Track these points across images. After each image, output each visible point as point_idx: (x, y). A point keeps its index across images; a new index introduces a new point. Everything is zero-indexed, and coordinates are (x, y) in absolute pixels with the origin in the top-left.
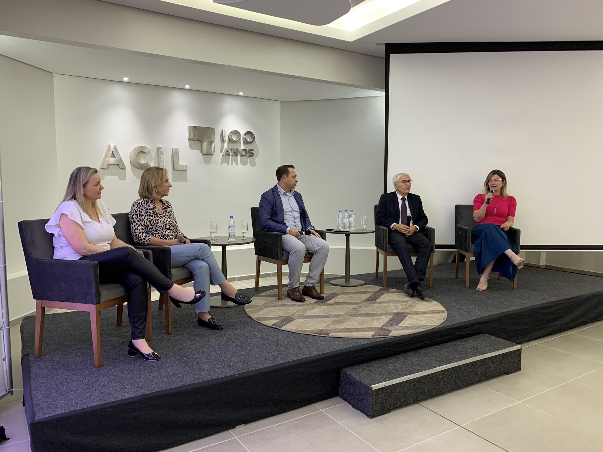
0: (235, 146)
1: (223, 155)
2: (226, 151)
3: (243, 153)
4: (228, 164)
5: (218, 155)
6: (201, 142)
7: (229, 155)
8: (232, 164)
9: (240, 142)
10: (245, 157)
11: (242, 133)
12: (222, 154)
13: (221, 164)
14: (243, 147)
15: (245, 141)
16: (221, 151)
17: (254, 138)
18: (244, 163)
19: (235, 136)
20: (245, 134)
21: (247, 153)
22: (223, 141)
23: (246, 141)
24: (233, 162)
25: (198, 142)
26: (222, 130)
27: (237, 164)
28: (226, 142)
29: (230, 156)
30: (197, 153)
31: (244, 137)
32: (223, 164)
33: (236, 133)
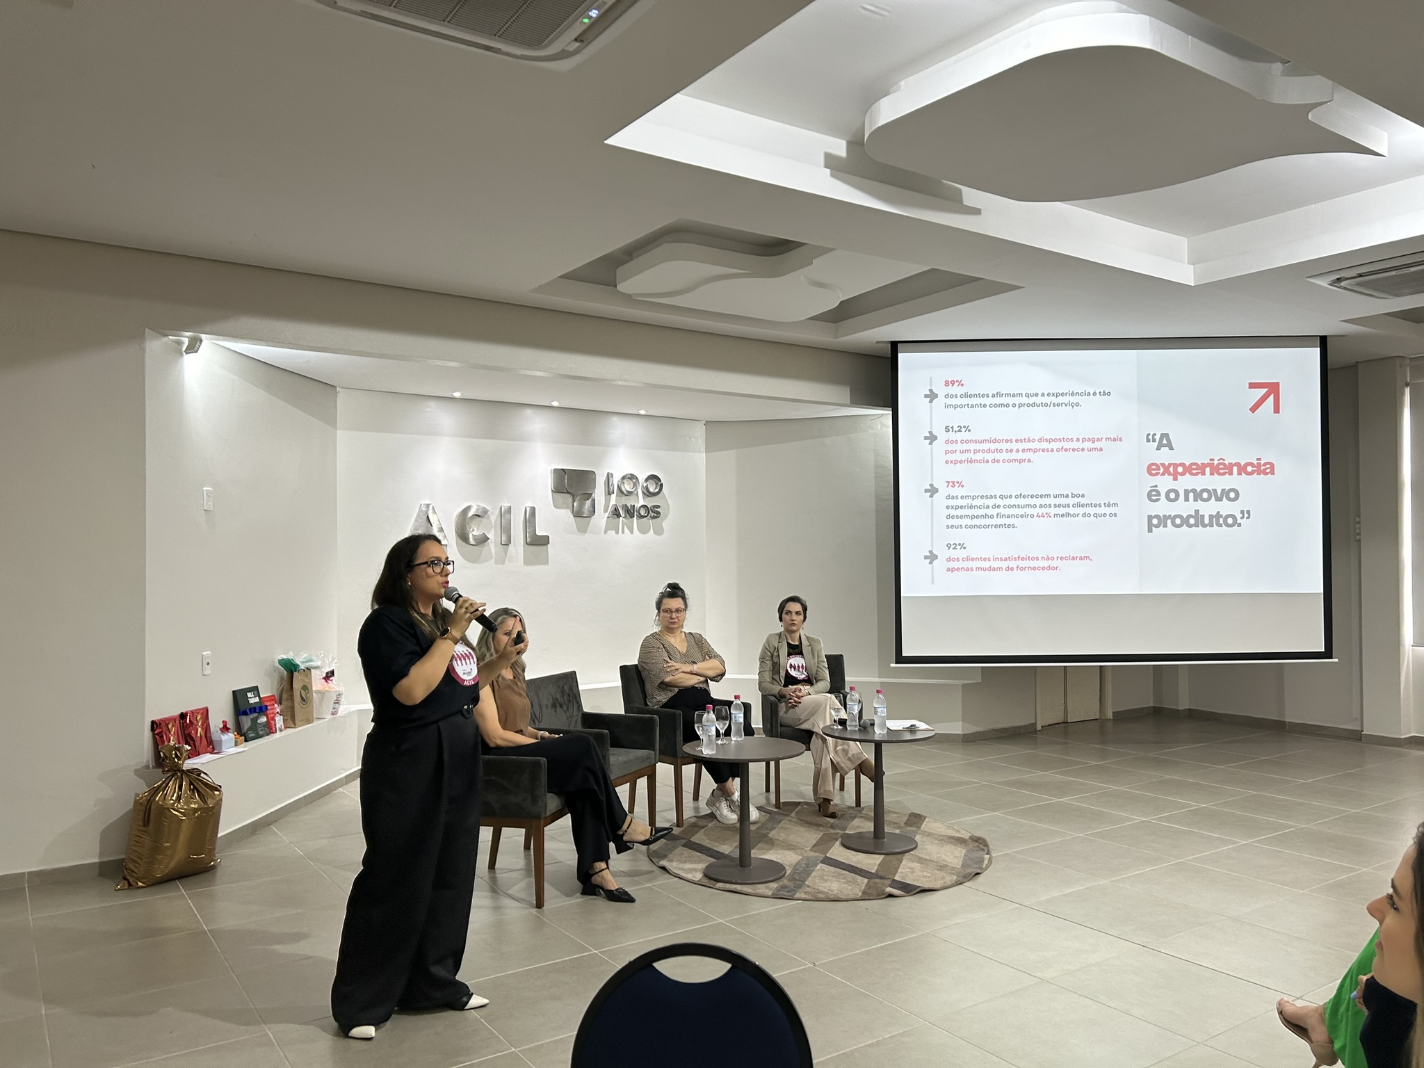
0: (629, 502)
1: (608, 517)
2: (613, 508)
3: (643, 512)
4: (617, 533)
5: (601, 517)
6: (573, 496)
7: (618, 516)
8: (623, 532)
9: (637, 494)
10: (645, 519)
11: (642, 477)
12: (607, 515)
13: (605, 532)
14: (641, 502)
15: (645, 491)
16: (605, 511)
17: (662, 485)
18: (644, 531)
19: (629, 484)
20: (647, 480)
21: (649, 512)
22: (609, 493)
23: (648, 491)
24: (625, 528)
25: (568, 495)
26: (608, 473)
27: (632, 532)
28: (613, 493)
29: (621, 518)
30: (566, 515)
31: (645, 485)
32: (609, 532)
33: (632, 477)
